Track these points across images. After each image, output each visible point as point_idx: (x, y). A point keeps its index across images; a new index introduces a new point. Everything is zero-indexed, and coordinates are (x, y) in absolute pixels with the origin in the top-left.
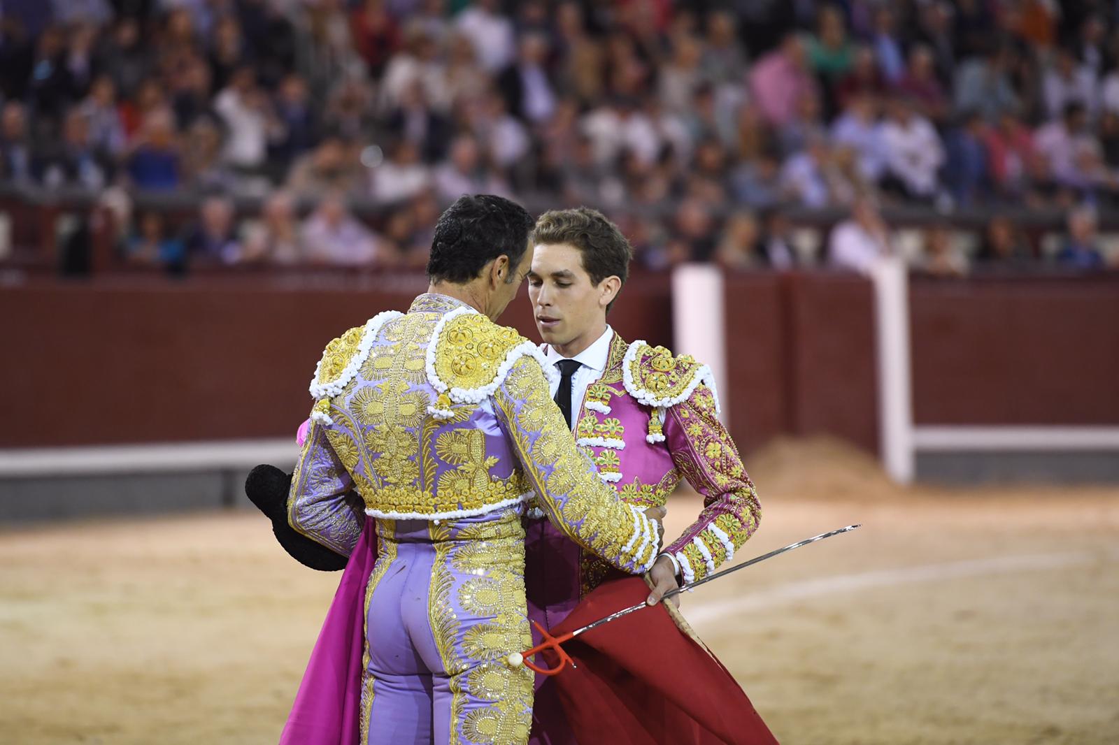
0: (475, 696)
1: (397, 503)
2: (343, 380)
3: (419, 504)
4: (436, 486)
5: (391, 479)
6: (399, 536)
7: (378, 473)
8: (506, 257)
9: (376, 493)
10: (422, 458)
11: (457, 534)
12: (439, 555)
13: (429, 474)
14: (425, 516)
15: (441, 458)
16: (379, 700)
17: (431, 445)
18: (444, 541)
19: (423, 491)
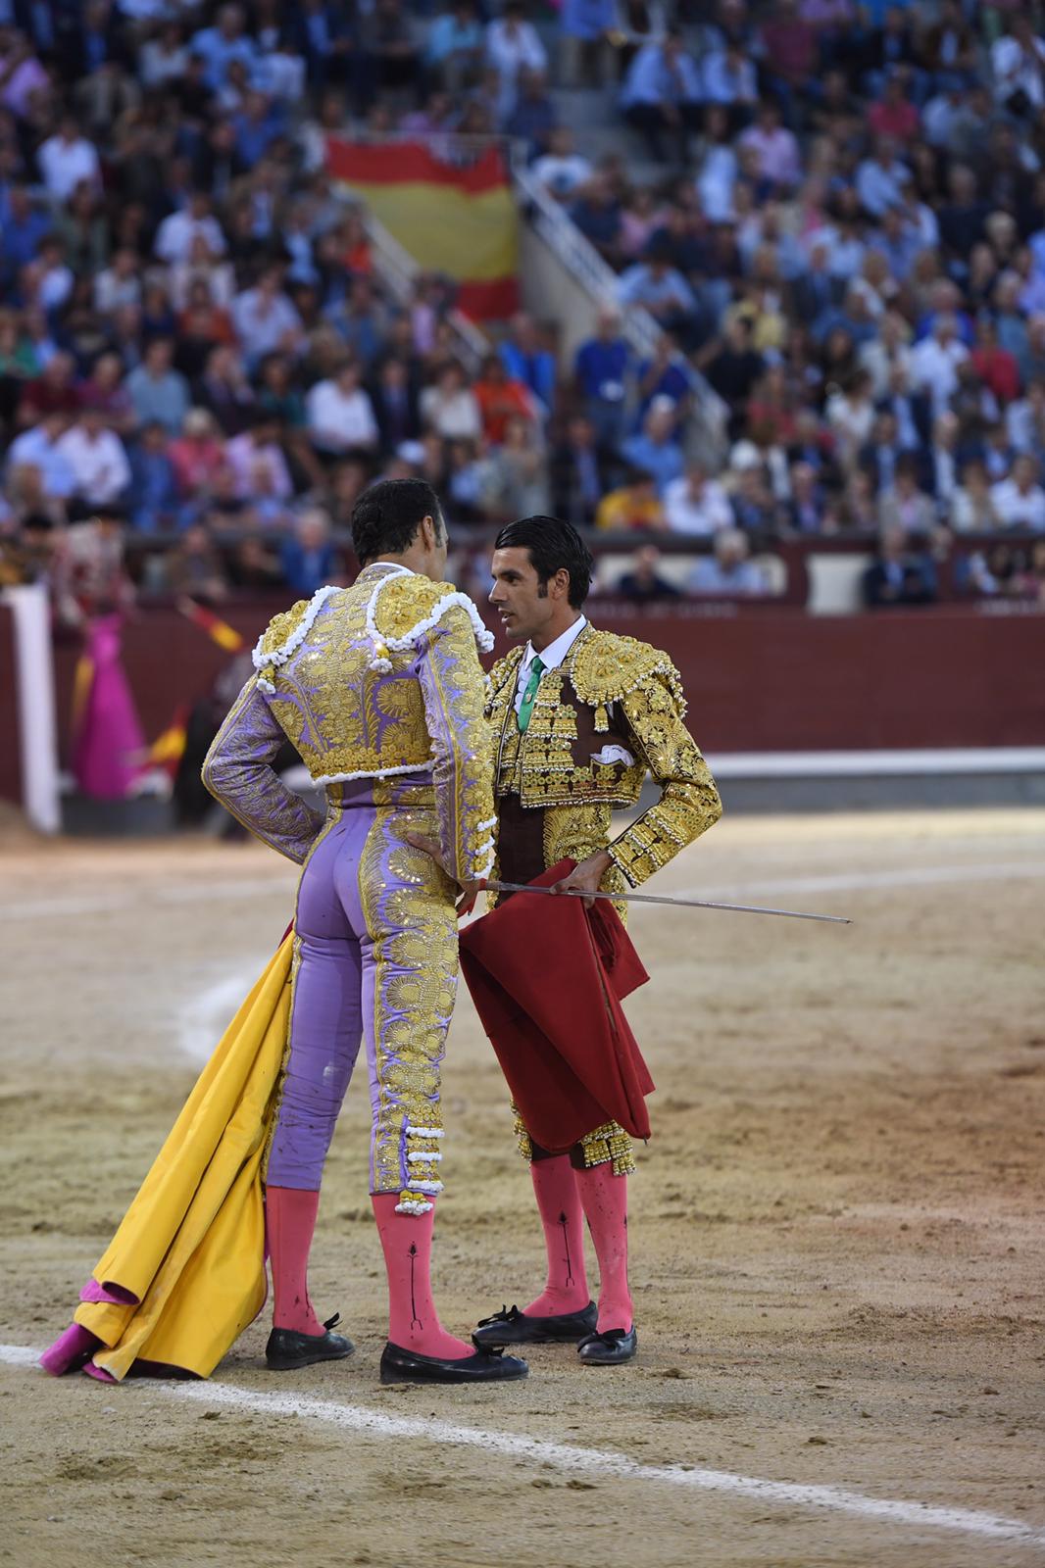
0: (399, 964)
1: (343, 764)
2: (287, 648)
3: (364, 762)
4: (378, 740)
5: (337, 740)
6: (345, 802)
7: (321, 736)
8: (430, 517)
9: (322, 758)
10: (365, 714)
11: (398, 797)
12: (380, 820)
13: (373, 729)
14: (371, 774)
15: (383, 712)
16: (305, 964)
17: (373, 699)
18: (387, 805)
19: (367, 747)
